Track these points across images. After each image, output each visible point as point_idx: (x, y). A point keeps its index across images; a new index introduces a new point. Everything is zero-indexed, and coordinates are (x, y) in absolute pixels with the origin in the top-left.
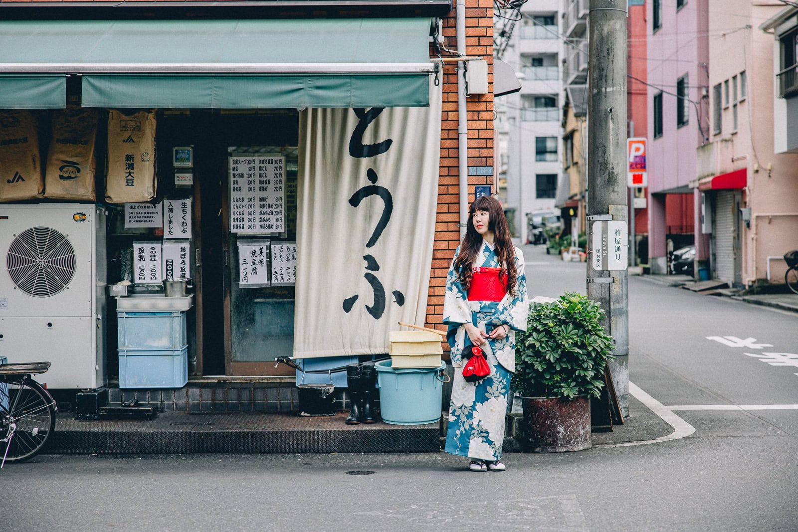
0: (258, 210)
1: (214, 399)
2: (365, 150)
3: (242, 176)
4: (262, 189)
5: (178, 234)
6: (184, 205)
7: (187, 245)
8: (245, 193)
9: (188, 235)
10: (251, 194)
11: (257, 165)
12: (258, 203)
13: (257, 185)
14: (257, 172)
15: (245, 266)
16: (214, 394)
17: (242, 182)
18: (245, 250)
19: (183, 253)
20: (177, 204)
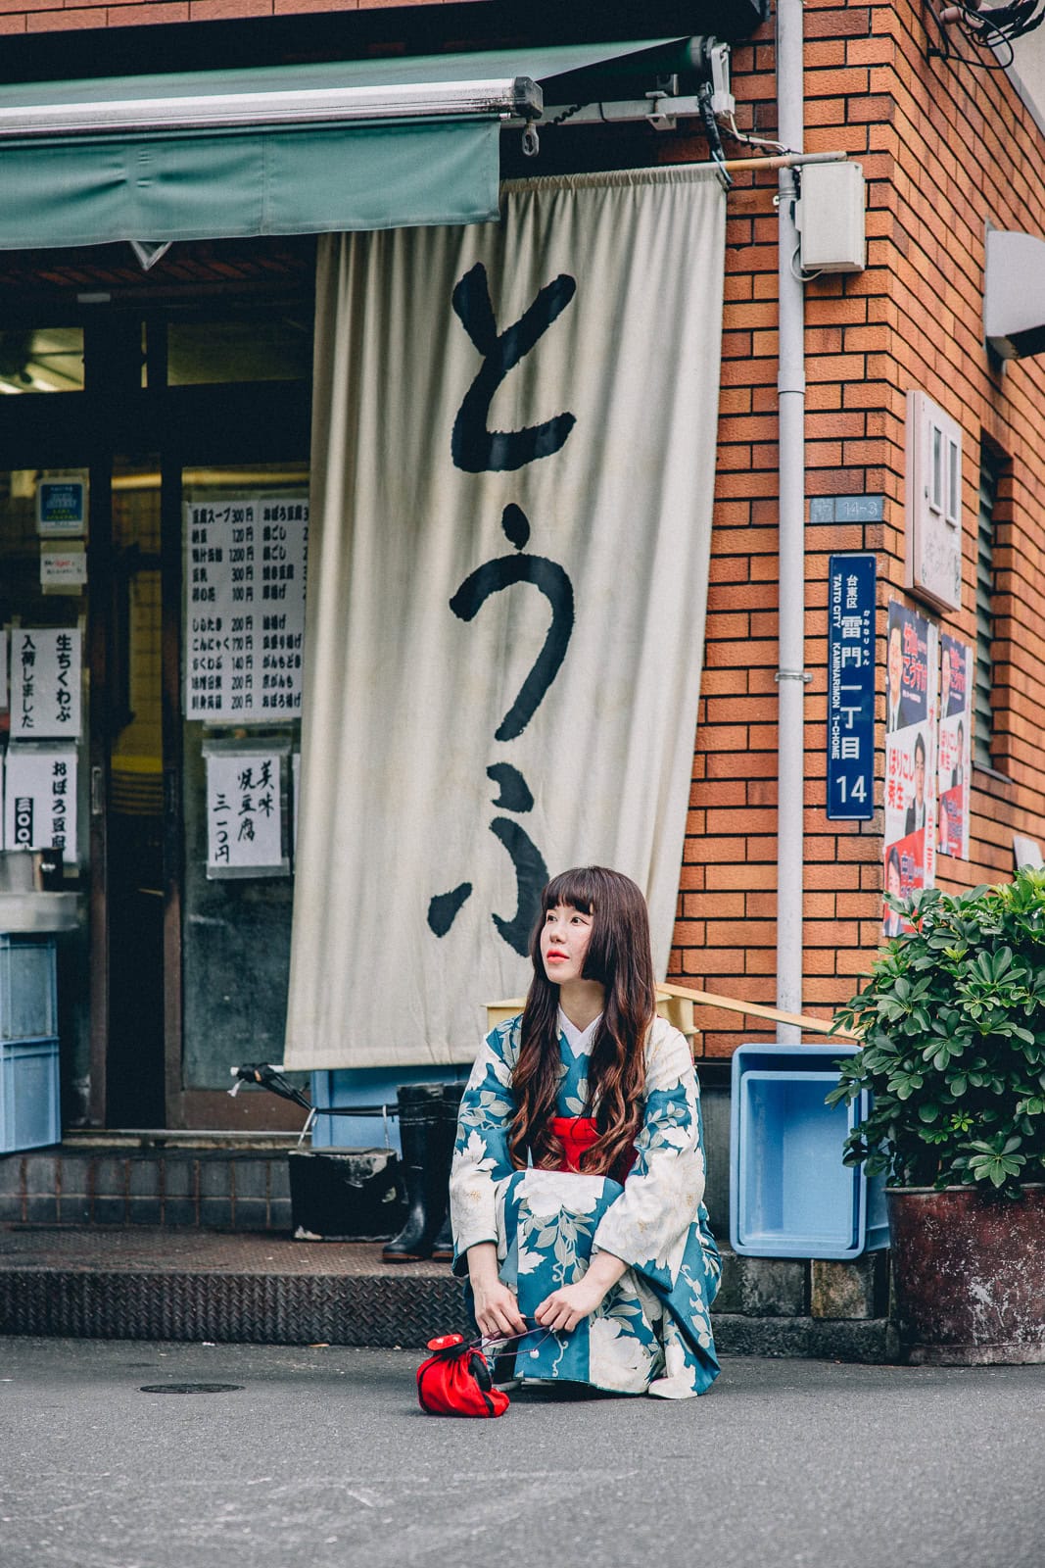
0: (258, 652)
1: (93, 1190)
2: (498, 449)
3: (216, 555)
4: (272, 593)
5: (45, 724)
6: (63, 642)
7: (70, 759)
8: (225, 607)
9: (74, 727)
10: (242, 609)
11: (259, 524)
12: (258, 633)
13: (258, 583)
14: (258, 543)
15: (222, 815)
16: (93, 1175)
17: (219, 575)
18: (223, 770)
19: (59, 778)
20: (45, 640)
